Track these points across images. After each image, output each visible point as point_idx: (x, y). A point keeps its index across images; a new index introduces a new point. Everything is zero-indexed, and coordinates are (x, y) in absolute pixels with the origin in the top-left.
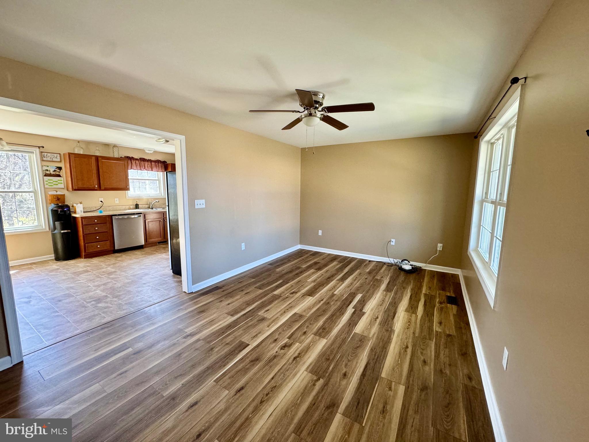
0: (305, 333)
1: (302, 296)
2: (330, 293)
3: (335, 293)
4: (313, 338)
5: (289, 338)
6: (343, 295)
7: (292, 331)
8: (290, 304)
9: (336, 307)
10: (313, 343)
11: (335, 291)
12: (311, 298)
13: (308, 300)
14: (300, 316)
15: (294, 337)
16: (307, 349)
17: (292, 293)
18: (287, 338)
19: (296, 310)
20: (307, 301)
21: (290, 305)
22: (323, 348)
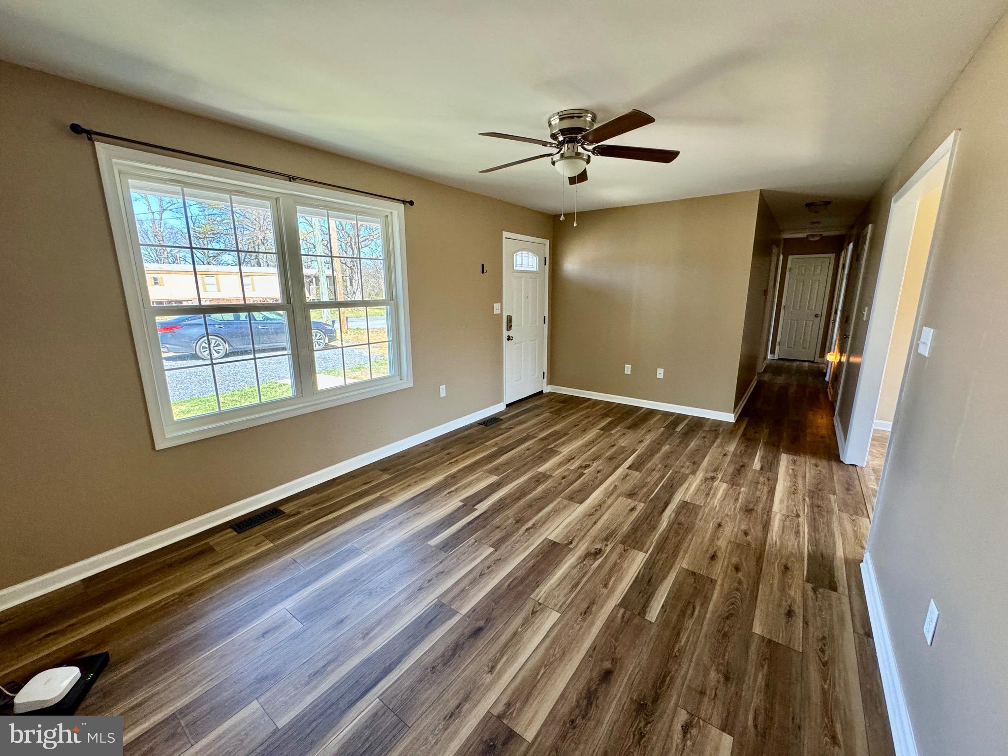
0: (564, 478)
1: (571, 543)
2: (503, 549)
3: (492, 550)
4: (553, 473)
5: (583, 474)
6: (476, 541)
7: (581, 480)
8: (595, 523)
9: (507, 512)
10: (554, 469)
11: (492, 554)
12: (551, 537)
13: (557, 530)
14: (572, 498)
15: (577, 475)
16: (560, 465)
17: (598, 553)
18: (585, 474)
19: (581, 509)
20: (561, 527)
21: (594, 519)
22: (544, 464)
